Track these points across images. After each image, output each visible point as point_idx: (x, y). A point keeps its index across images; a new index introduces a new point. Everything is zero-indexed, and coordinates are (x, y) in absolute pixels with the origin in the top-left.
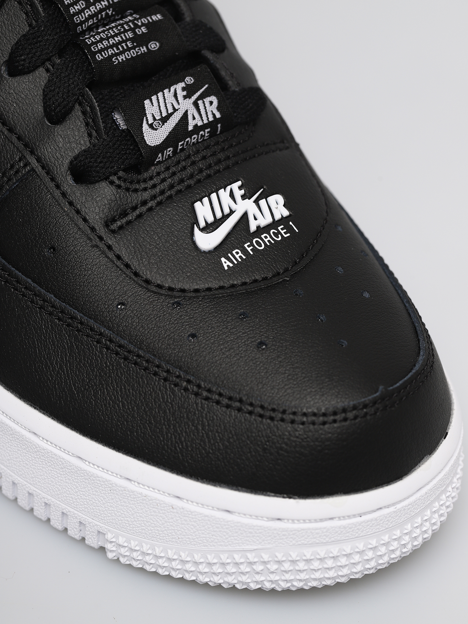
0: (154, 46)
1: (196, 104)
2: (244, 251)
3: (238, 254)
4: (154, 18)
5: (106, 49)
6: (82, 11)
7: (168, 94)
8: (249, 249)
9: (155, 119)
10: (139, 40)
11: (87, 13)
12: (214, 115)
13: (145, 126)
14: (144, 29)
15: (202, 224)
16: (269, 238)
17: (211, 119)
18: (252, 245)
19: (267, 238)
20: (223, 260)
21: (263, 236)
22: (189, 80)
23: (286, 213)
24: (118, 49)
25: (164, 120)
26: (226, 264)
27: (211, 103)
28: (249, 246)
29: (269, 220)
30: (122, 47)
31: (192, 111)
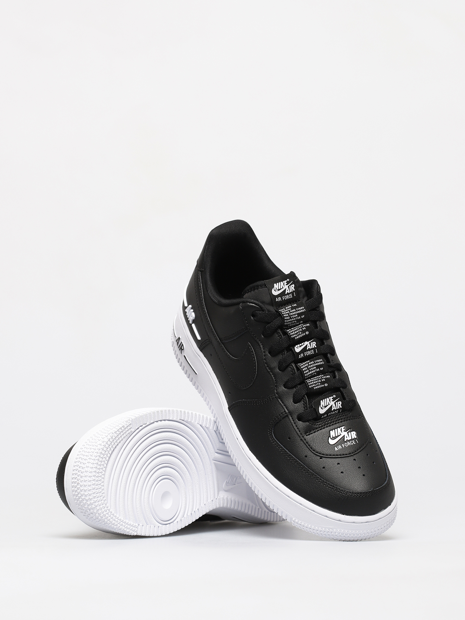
0: (326, 385)
1: (335, 403)
2: (342, 446)
3: (340, 447)
4: (327, 376)
5: (313, 384)
7: (328, 399)
8: (343, 446)
9: (323, 406)
10: (322, 383)
11: (309, 373)
12: (340, 407)
13: (320, 408)
14: (324, 380)
15: (332, 437)
16: (349, 444)
17: (339, 408)
18: (344, 445)
19: (349, 443)
21: (348, 443)
22: (334, 396)
23: (356, 437)
24: (316, 385)
25: (325, 407)
26: (336, 449)
27: (340, 403)
29: (351, 438)
31: (334, 405)
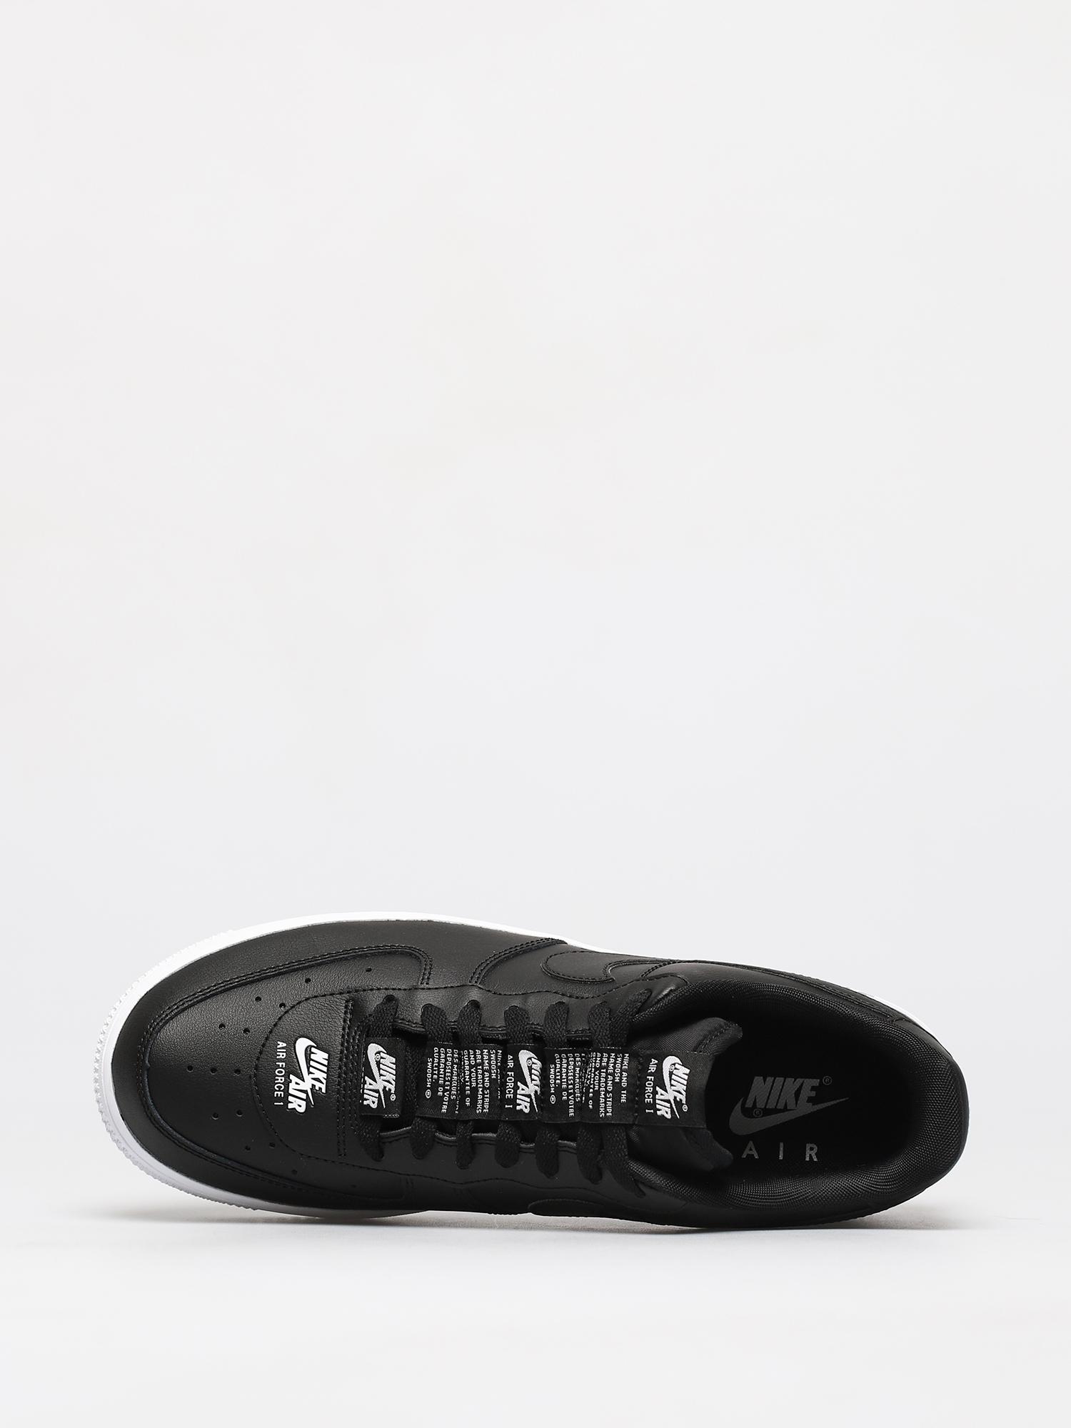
0: (427, 1093)
1: (377, 1091)
2: (281, 1060)
3: (282, 1055)
5: (439, 1059)
6: (469, 1060)
7: (392, 1078)
8: (280, 1064)
9: (382, 1058)
10: (435, 1086)
12: (366, 1099)
13: (381, 1049)
15: (313, 1050)
16: (279, 1081)
18: (282, 1068)
19: (281, 1080)
20: (285, 1045)
21: (283, 1078)
22: (393, 1097)
23: (290, 1106)
24: (436, 1066)
25: (378, 1063)
26: (282, 1044)
27: (374, 1102)
28: (282, 1065)
29: (291, 1091)
30: (435, 1070)
31: (375, 1086)
